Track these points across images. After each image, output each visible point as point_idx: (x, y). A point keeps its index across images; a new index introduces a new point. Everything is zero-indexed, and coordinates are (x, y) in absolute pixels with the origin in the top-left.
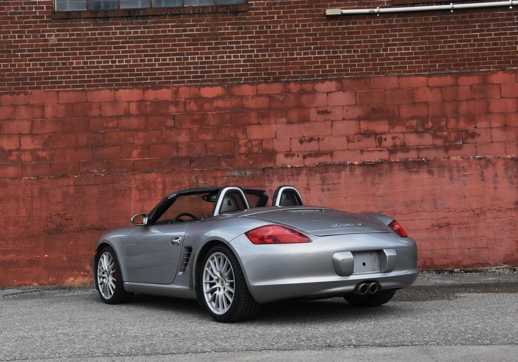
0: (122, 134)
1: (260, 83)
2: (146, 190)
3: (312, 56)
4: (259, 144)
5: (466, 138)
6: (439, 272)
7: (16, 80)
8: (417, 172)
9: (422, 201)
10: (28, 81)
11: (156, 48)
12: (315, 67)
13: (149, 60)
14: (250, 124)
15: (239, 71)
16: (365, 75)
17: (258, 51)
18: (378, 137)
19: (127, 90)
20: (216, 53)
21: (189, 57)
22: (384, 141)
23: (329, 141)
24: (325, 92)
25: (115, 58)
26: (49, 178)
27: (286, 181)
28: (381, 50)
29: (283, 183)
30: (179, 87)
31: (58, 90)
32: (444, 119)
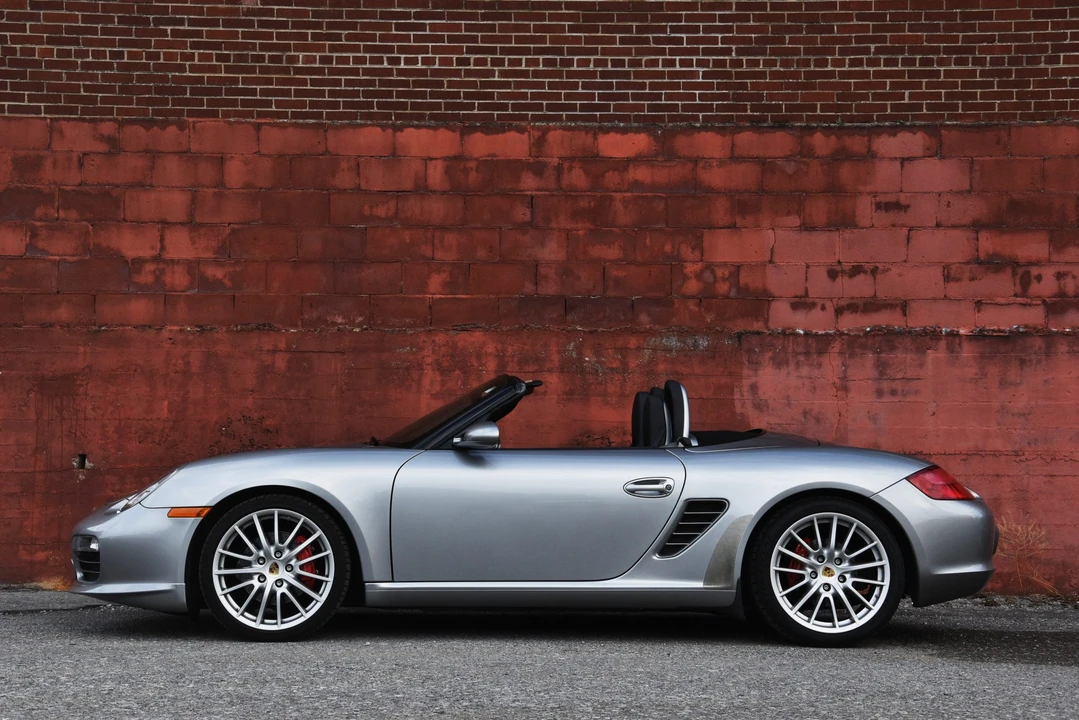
0: (407, 236)
1: (742, 129)
2: (457, 372)
3: (871, 69)
4: (731, 274)
7: (159, 90)
10: (188, 95)
11: (497, 33)
12: (876, 97)
13: (478, 62)
14: (712, 227)
15: (692, 97)
16: (999, 119)
17: (739, 52)
18: (1020, 271)
19: (423, 131)
20: (640, 52)
21: (576, 58)
22: (1034, 283)
23: (900, 275)
24: (896, 159)
25: (399, 52)
26: (229, 331)
27: (792, 366)
28: (1043, 59)
29: (784, 371)
30: (547, 130)
31: (259, 121)
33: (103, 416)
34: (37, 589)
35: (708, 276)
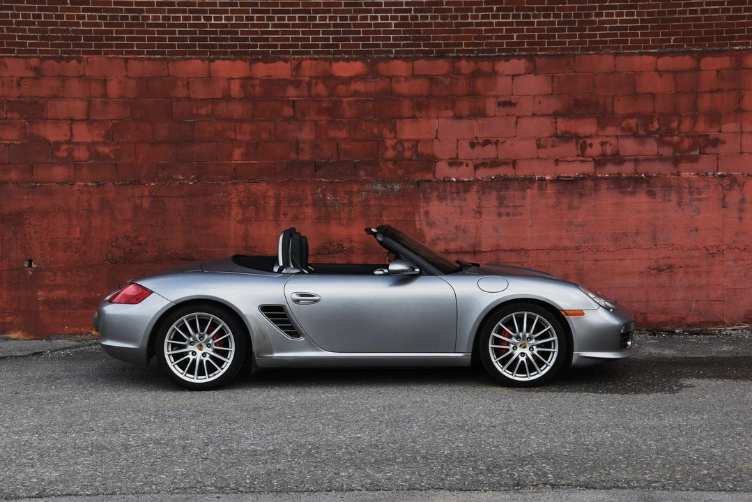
0: (219, 126)
1: (417, 59)
2: (252, 207)
3: (494, 21)
4: (413, 146)
5: (705, 147)
6: (654, 331)
7: (64, 38)
8: (633, 193)
9: (637, 234)
10: (82, 41)
12: (497, 38)
13: (259, 19)
14: (401, 118)
15: (388, 39)
16: (568, 51)
17: (416, 11)
18: (581, 141)
19: (227, 62)
20: (357, 11)
21: (318, 15)
22: (588, 147)
23: (512, 145)
24: (509, 75)
25: (210, 13)
26: (114, 185)
27: (449, 200)
28: (594, 14)
29: (444, 203)
30: (302, 60)
31: (127, 57)
32: (676, 119)
33: (41, 236)
34: (7, 339)
35: (399, 147)
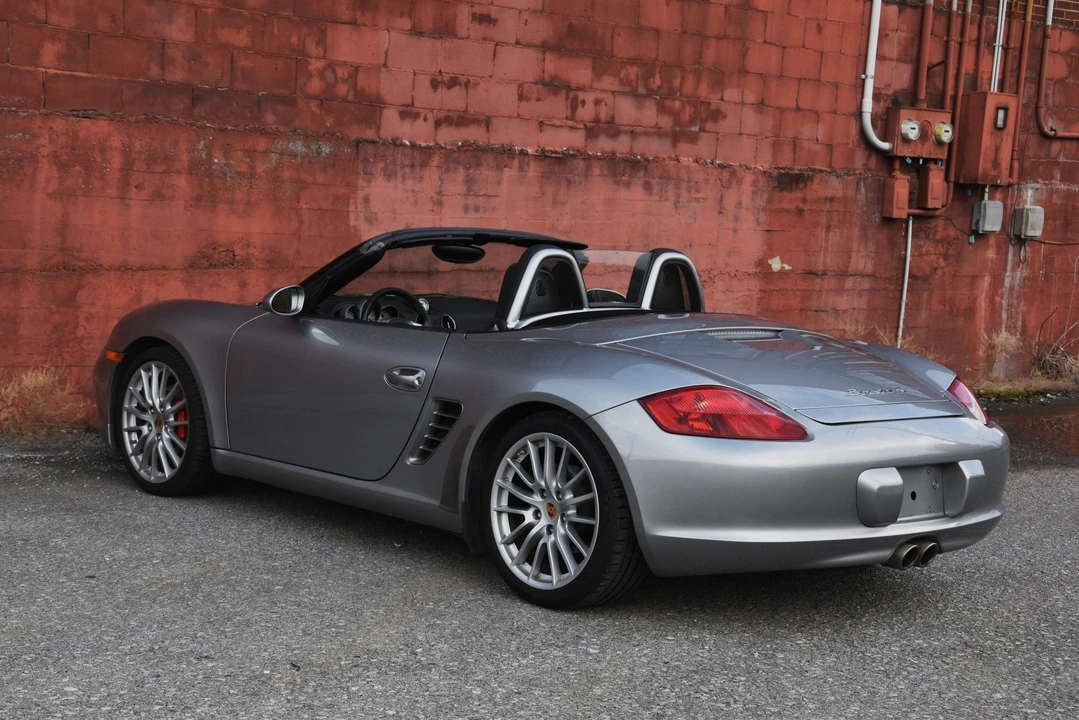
2: (78, 168)
4: (350, 76)
5: (706, 121)
8: (628, 185)
14: (335, 21)
18: (572, 94)
22: (580, 105)
23: (486, 90)
27: (399, 178)
29: (393, 183)
32: (679, 74)
35: (329, 75)
